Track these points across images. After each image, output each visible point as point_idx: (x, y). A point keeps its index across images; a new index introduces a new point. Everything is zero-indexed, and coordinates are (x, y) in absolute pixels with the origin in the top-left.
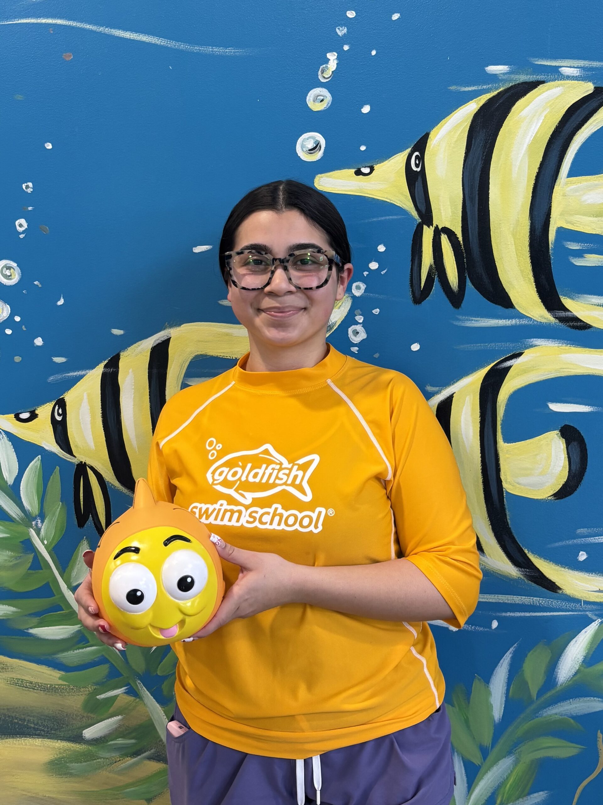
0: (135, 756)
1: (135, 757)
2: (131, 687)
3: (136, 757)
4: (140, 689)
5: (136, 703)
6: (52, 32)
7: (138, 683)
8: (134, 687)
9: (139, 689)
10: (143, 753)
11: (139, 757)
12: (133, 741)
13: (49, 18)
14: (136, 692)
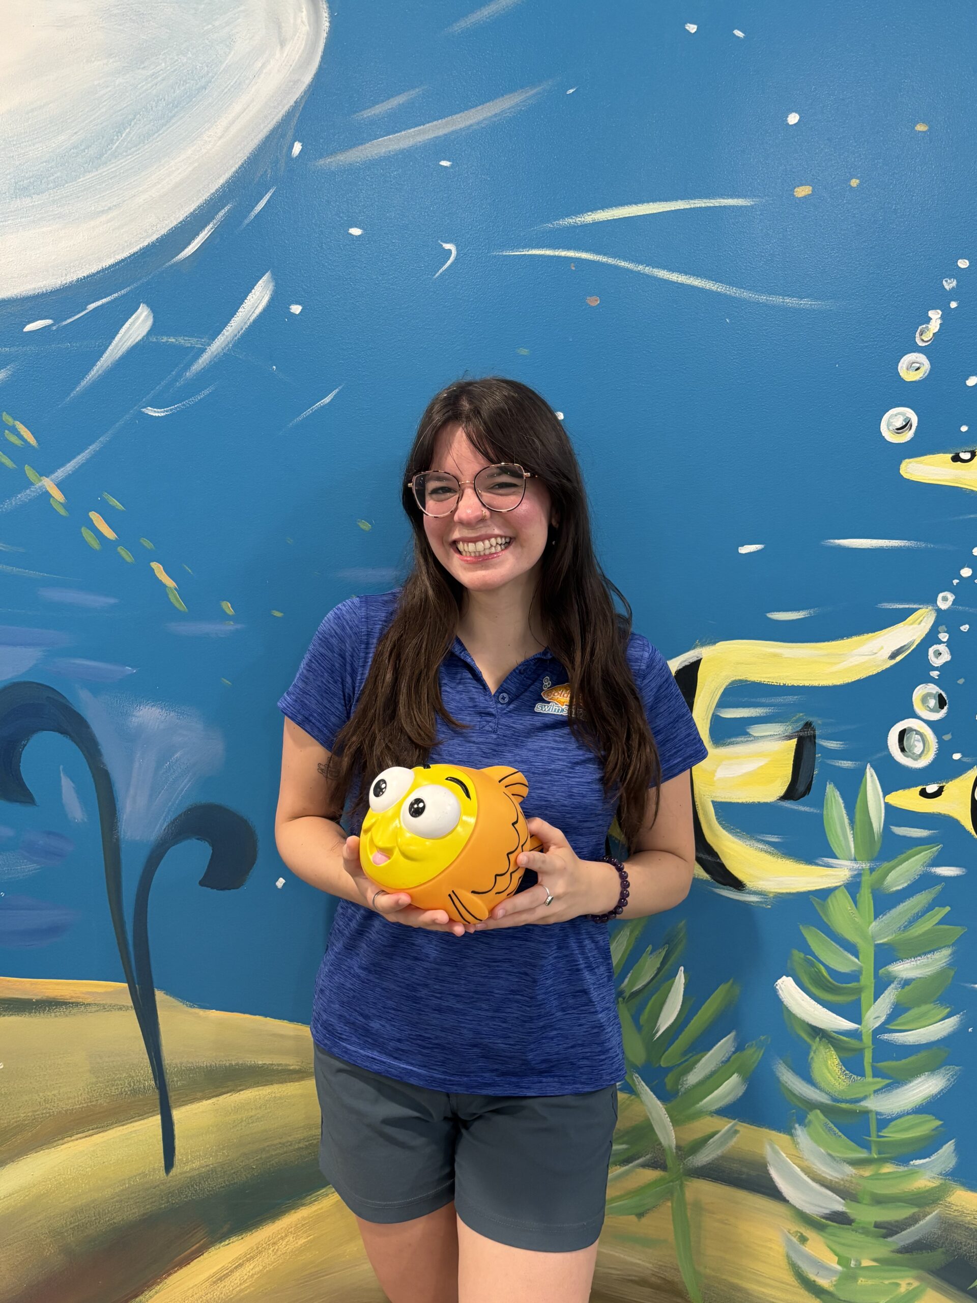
0: (625, 1163)
3: (627, 1165)
4: (637, 1083)
5: (631, 1100)
6: (574, 268)
7: (636, 1077)
8: (630, 1082)
9: (635, 1085)
10: (636, 1160)
11: (631, 1165)
12: (624, 1146)
13: (571, 249)
14: (633, 1089)
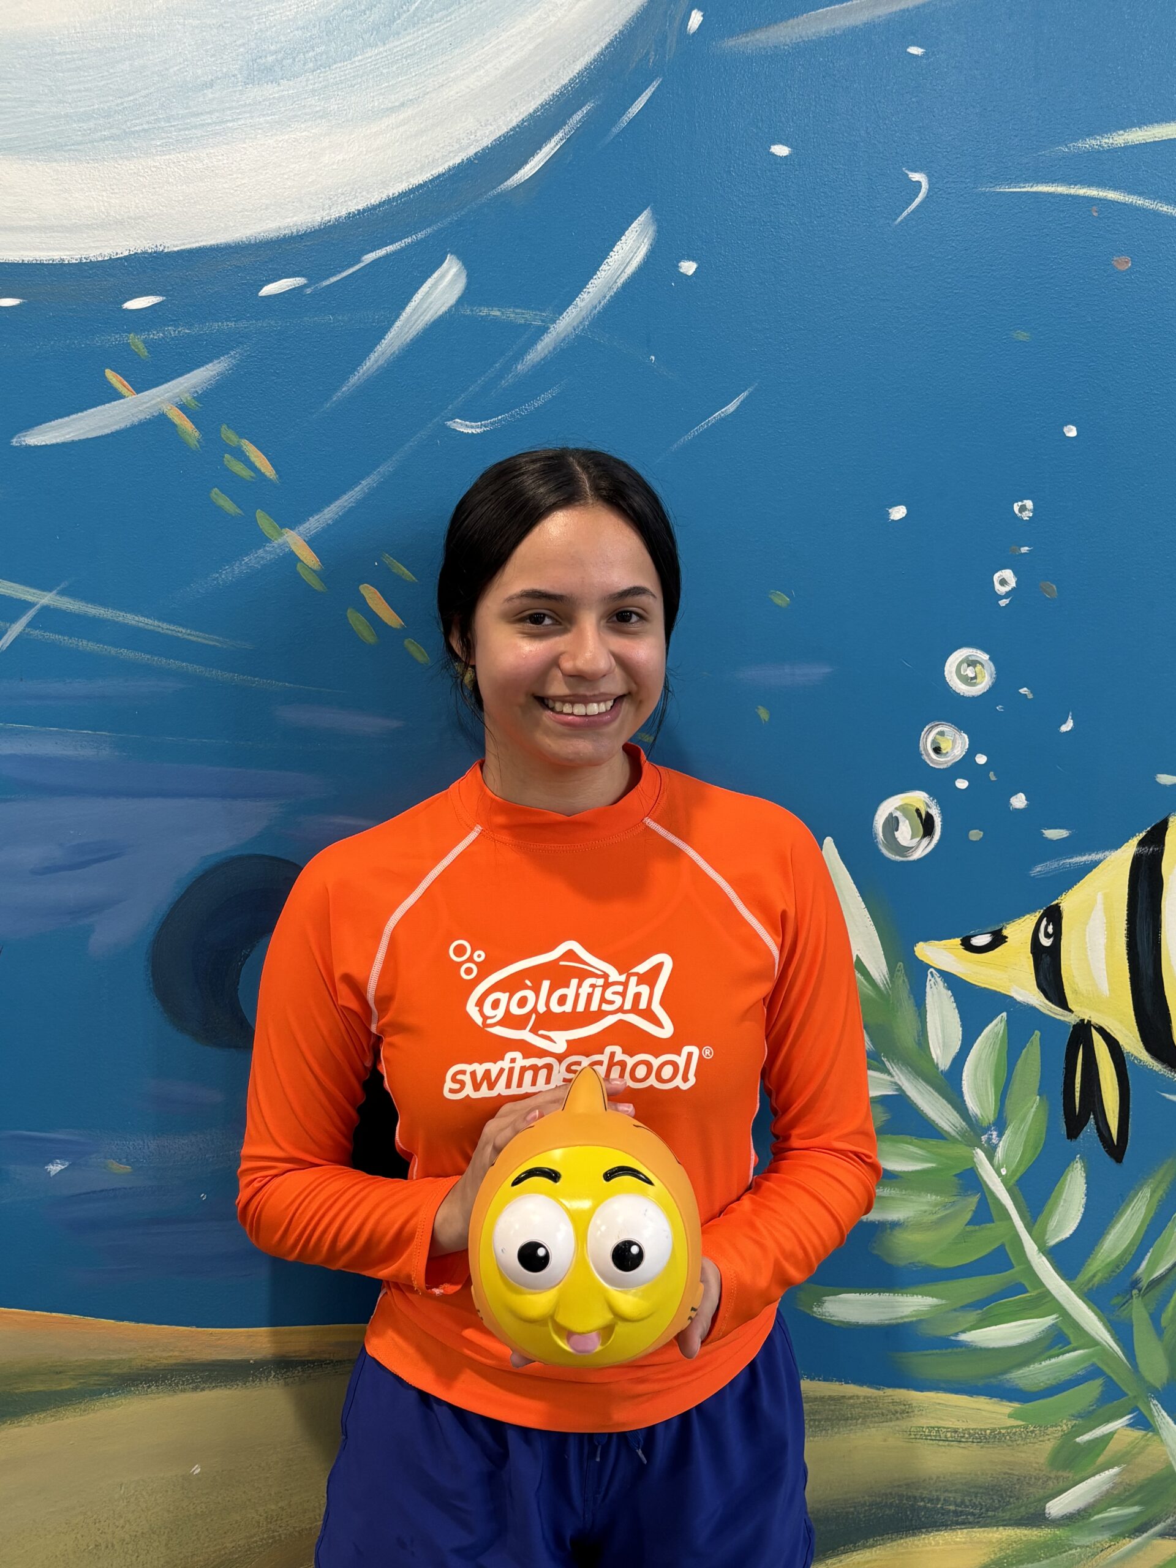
0: (1137, 1534)
1: (1138, 1537)
2: (1141, 1413)
3: (1140, 1536)
4: (1156, 1414)
5: (1147, 1440)
6: (1095, 214)
7: (1154, 1405)
8: (1146, 1413)
9: (1153, 1416)
10: (1152, 1527)
11: (1145, 1535)
12: (1136, 1509)
13: (1093, 186)
14: (1148, 1422)
